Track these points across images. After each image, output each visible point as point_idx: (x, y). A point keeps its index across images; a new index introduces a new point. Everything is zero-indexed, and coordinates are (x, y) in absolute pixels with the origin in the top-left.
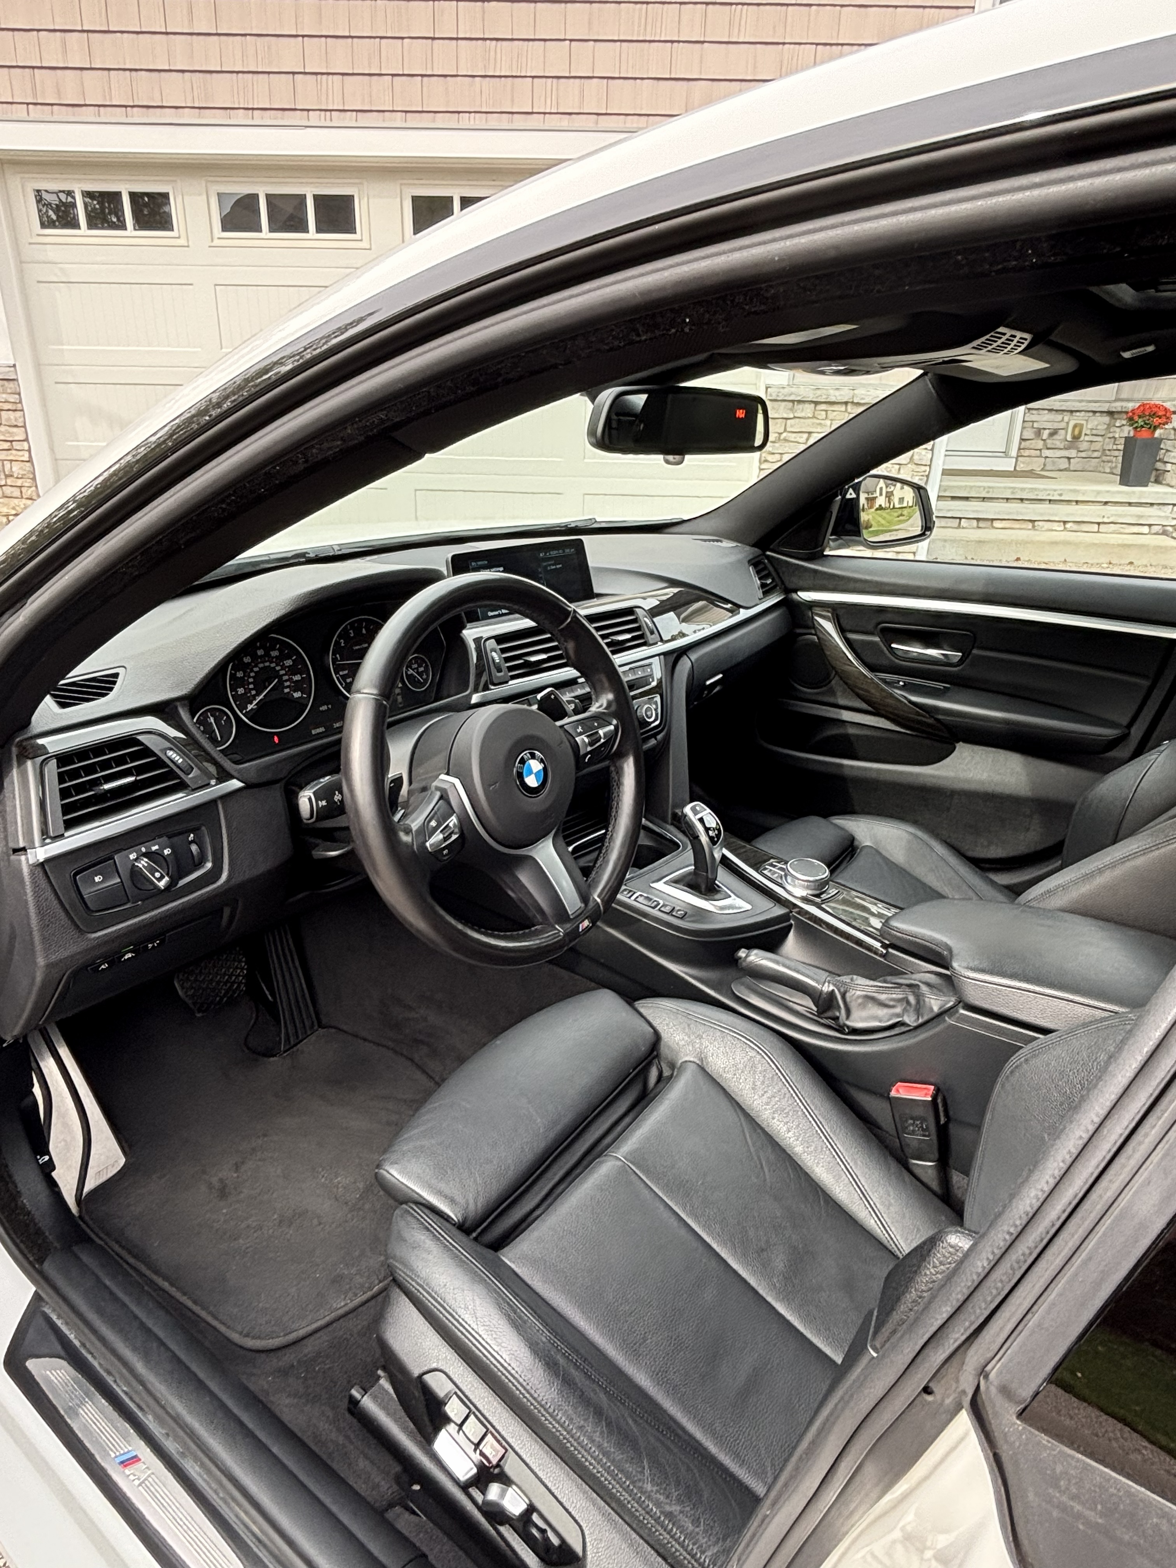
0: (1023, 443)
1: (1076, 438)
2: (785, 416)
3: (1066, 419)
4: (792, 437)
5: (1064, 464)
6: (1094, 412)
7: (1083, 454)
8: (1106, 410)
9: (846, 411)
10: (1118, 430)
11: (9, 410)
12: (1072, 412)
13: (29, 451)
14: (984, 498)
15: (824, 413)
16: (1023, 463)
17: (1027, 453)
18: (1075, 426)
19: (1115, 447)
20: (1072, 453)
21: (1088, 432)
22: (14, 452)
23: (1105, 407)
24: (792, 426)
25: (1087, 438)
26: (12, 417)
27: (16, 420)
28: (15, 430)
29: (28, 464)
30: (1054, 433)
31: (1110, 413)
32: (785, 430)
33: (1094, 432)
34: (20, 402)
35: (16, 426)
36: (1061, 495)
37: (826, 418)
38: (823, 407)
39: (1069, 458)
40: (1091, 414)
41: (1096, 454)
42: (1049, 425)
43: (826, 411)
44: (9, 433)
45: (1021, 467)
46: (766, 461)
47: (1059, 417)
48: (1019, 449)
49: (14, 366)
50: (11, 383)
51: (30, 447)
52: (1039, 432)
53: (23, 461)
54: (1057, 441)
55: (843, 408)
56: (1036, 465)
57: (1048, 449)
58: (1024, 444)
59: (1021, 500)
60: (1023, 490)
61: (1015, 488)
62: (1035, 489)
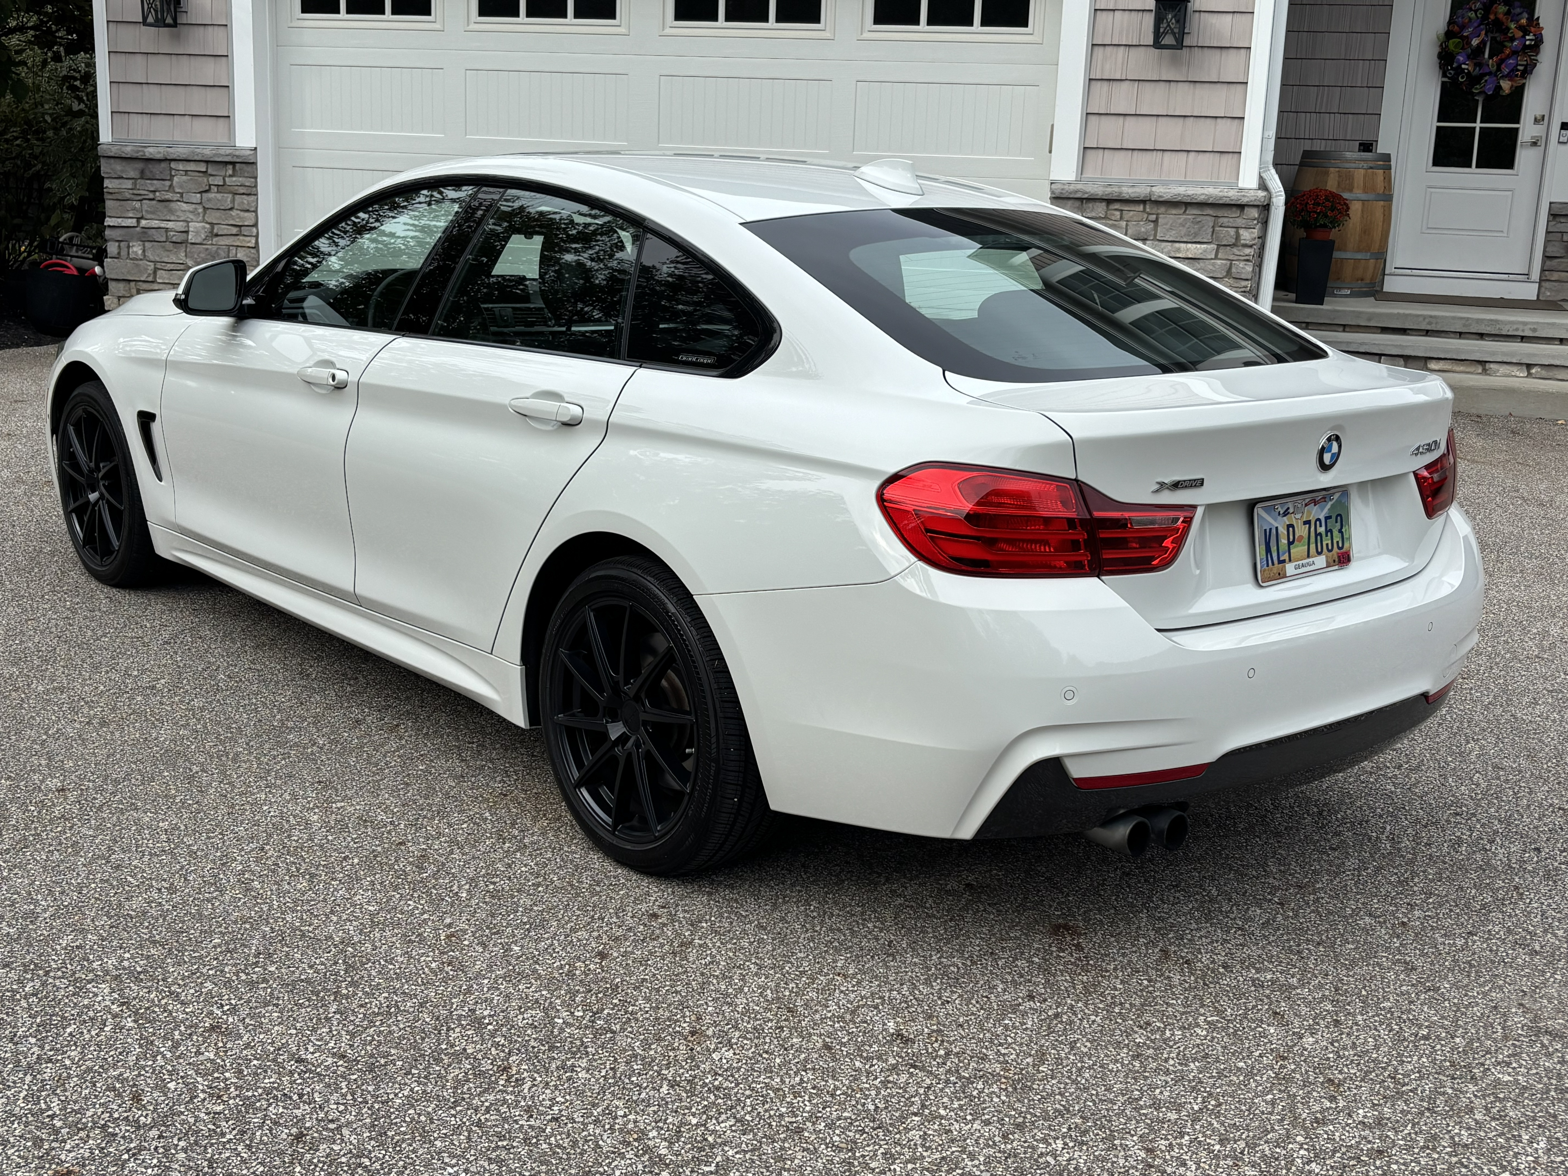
0: (1548, 263)
9: (1144, 211)
11: (243, 194)
13: (257, 237)
14: (1427, 331)
15: (1118, 213)
16: (1550, 290)
17: (1555, 276)
22: (241, 238)
26: (245, 202)
27: (249, 204)
28: (246, 214)
29: (253, 251)
34: (256, 186)
35: (248, 211)
36: (1534, 330)
37: (1121, 218)
38: (1117, 206)
43: (1122, 210)
44: (240, 218)
45: (1548, 295)
48: (1543, 270)
49: (256, 149)
50: (250, 166)
51: (258, 233)
53: (249, 247)
55: (1141, 208)
59: (1481, 336)
60: (1478, 321)
61: (1468, 319)
62: (1497, 321)
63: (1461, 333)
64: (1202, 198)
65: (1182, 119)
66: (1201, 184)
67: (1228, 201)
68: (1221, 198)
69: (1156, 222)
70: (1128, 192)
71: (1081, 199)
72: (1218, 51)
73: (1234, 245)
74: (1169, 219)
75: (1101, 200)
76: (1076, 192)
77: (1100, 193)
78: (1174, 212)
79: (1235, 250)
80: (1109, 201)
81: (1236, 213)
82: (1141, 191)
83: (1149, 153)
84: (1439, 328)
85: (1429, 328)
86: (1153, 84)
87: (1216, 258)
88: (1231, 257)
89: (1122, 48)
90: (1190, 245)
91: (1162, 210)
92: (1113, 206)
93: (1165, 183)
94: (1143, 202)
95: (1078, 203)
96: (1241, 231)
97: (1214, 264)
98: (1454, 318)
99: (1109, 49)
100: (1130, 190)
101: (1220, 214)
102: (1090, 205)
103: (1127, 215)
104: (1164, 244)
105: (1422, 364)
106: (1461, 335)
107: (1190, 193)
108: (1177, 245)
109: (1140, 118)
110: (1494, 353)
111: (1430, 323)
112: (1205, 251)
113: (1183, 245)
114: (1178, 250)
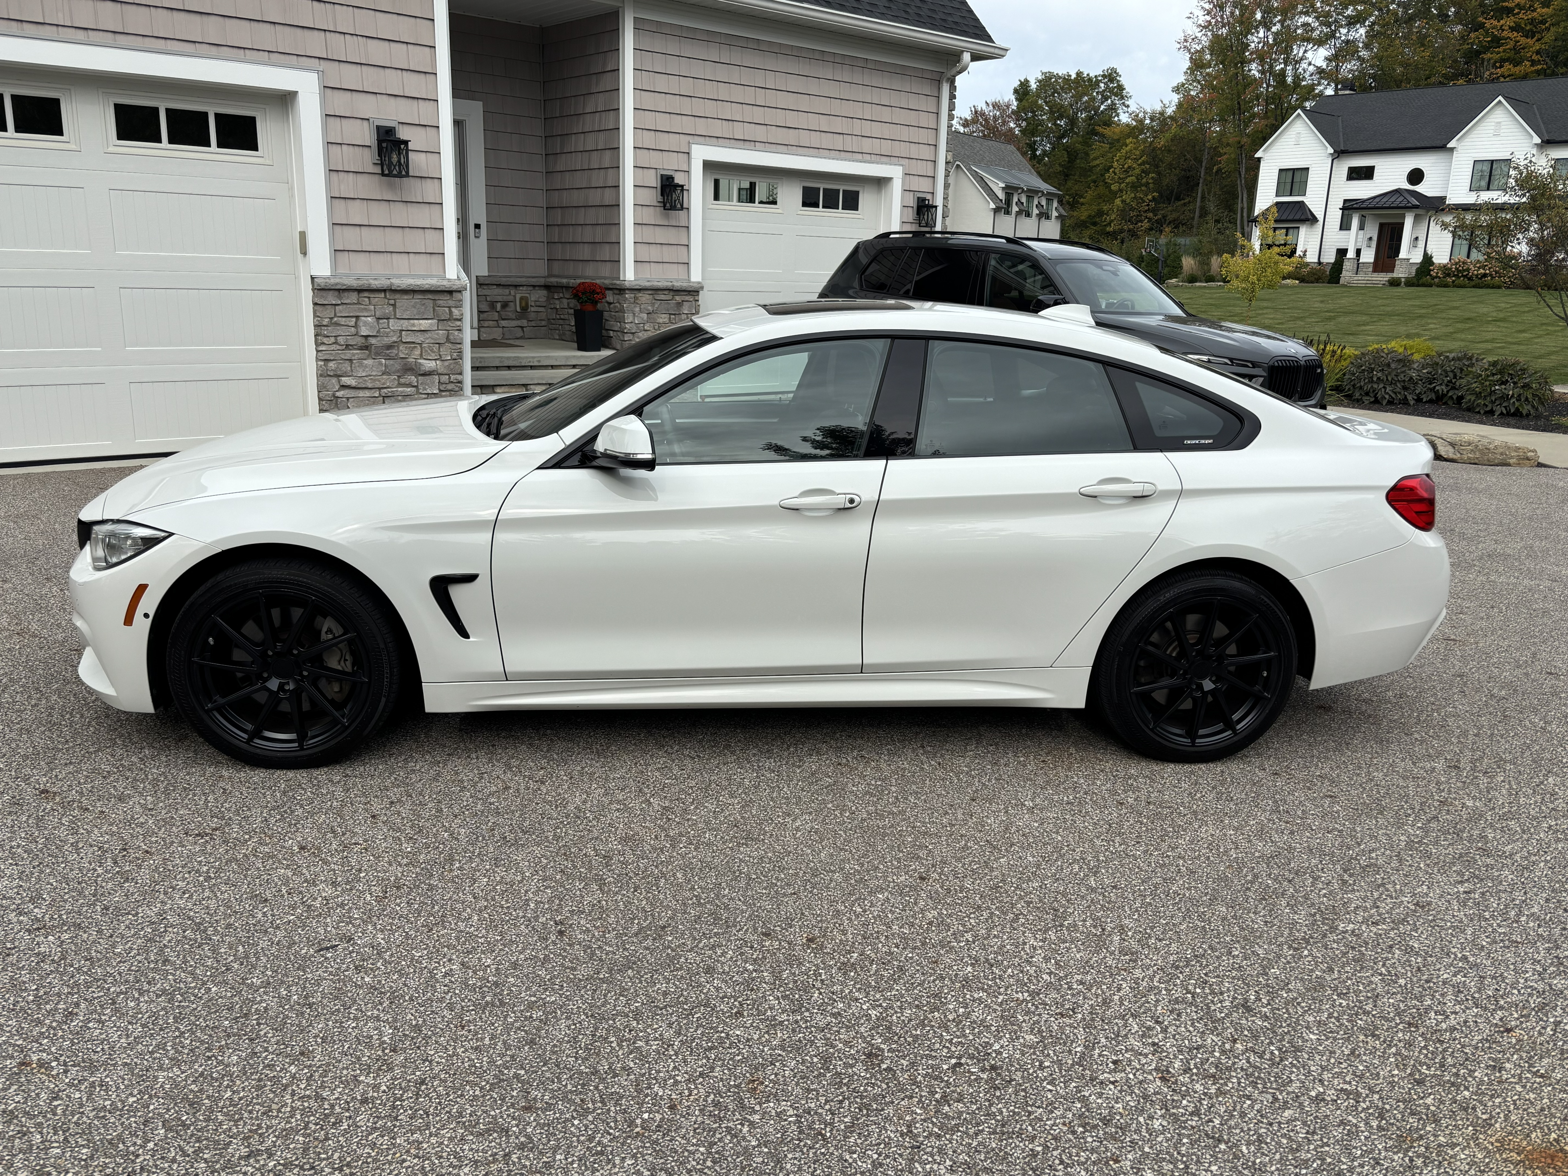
1: (525, 309)
2: (334, 302)
3: (512, 292)
4: (343, 321)
5: (519, 333)
6: (534, 286)
7: (533, 324)
8: (542, 284)
9: (385, 297)
10: (557, 302)
12: (516, 286)
15: (367, 300)
16: (485, 333)
17: (486, 324)
18: (521, 299)
19: (558, 317)
20: (524, 323)
21: (533, 304)
23: (542, 281)
24: (341, 312)
25: (533, 309)
30: (505, 305)
31: (547, 287)
32: (335, 315)
33: (538, 303)
36: (539, 361)
37: (370, 303)
38: (366, 294)
39: (522, 327)
40: (531, 288)
41: (543, 323)
42: (499, 298)
43: (369, 298)
45: (484, 336)
46: (323, 343)
47: (507, 291)
48: (479, 321)
52: (492, 305)
54: (509, 312)
55: (383, 295)
56: (497, 334)
57: (503, 319)
58: (482, 316)
59: (509, 368)
60: (508, 358)
61: (502, 357)
62: (518, 357)
63: (497, 367)
64: (427, 287)
65: (401, 230)
66: (424, 277)
67: (444, 289)
68: (439, 286)
69: (394, 305)
70: (375, 284)
71: (339, 290)
72: (419, 180)
73: (449, 320)
74: (403, 302)
75: (355, 290)
76: (337, 284)
77: (355, 285)
78: (406, 297)
79: (449, 323)
80: (360, 291)
81: (447, 297)
82: (382, 283)
83: (381, 254)
84: (486, 365)
85: (480, 365)
86: (377, 202)
87: (438, 330)
88: (448, 328)
89: (351, 174)
90: (421, 321)
91: (397, 296)
92: (362, 295)
93: (399, 276)
94: (385, 291)
95: (336, 293)
96: (453, 310)
97: (438, 334)
98: (494, 357)
99: (342, 174)
100: (376, 282)
101: (436, 297)
102: (346, 294)
103: (374, 301)
104: (402, 321)
105: (491, 390)
106: (497, 368)
107: (419, 283)
108: (412, 321)
109: (372, 228)
110: (532, 379)
111: (480, 362)
112: (431, 324)
113: (416, 321)
114: (413, 325)
